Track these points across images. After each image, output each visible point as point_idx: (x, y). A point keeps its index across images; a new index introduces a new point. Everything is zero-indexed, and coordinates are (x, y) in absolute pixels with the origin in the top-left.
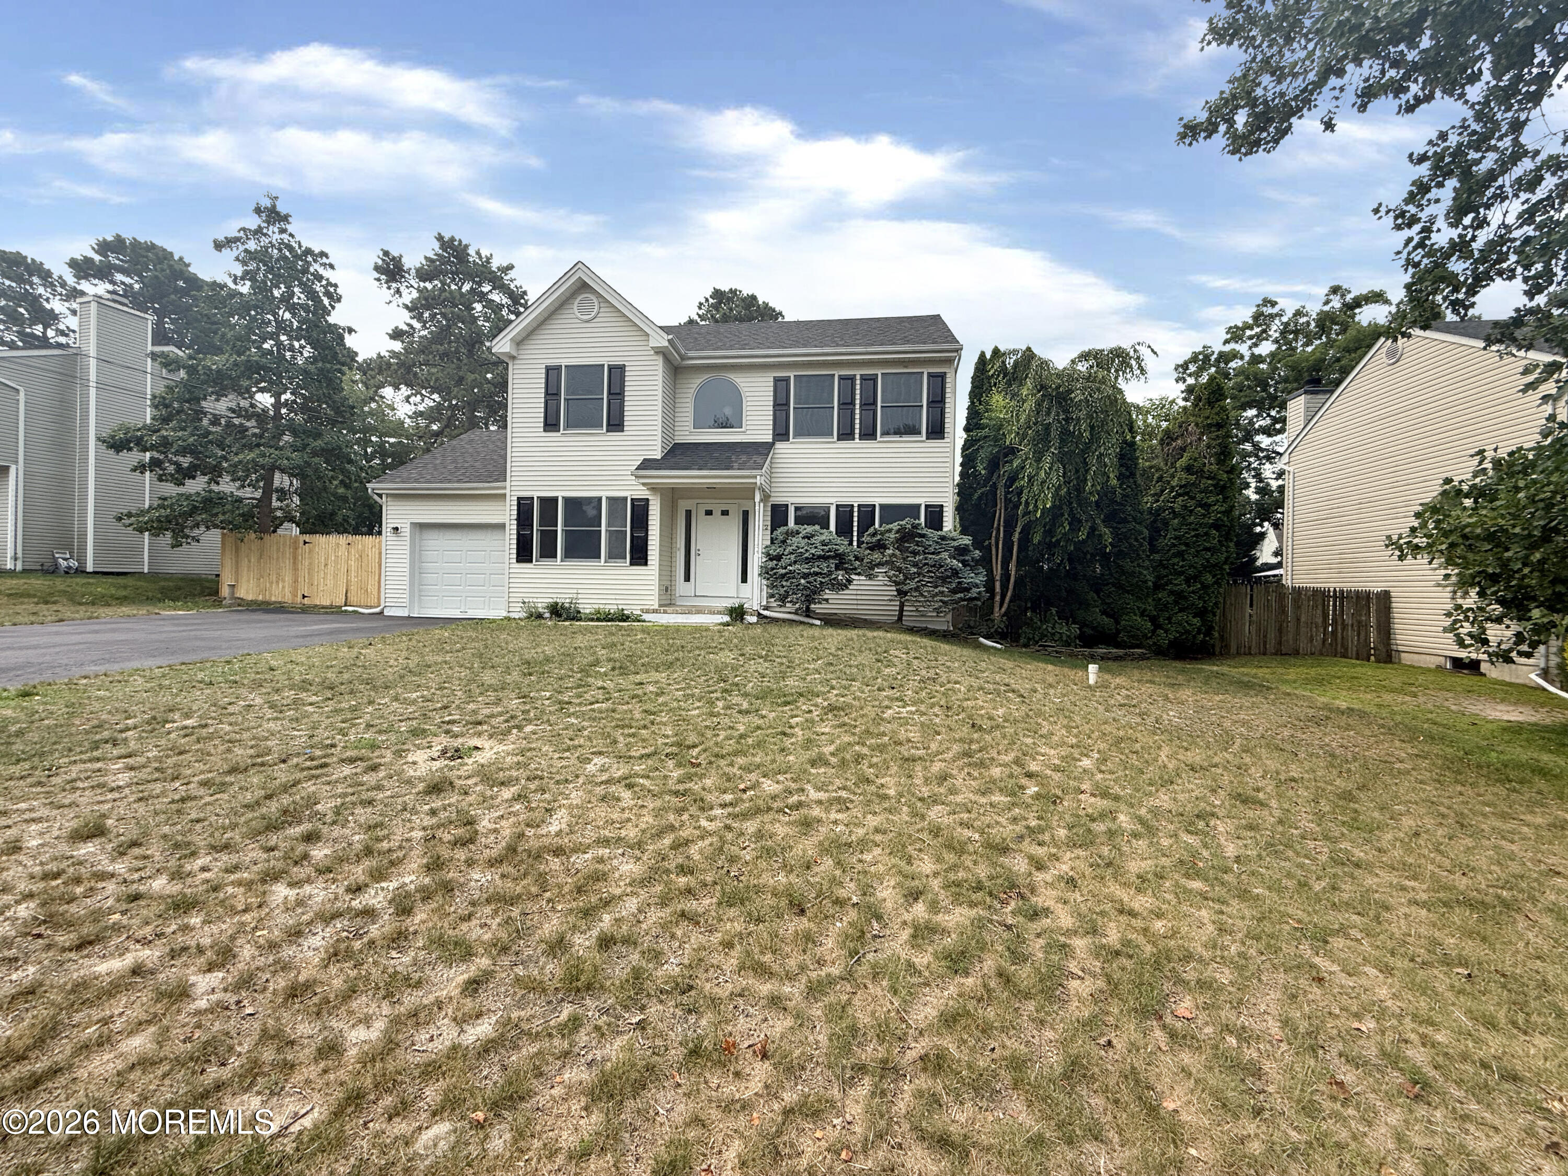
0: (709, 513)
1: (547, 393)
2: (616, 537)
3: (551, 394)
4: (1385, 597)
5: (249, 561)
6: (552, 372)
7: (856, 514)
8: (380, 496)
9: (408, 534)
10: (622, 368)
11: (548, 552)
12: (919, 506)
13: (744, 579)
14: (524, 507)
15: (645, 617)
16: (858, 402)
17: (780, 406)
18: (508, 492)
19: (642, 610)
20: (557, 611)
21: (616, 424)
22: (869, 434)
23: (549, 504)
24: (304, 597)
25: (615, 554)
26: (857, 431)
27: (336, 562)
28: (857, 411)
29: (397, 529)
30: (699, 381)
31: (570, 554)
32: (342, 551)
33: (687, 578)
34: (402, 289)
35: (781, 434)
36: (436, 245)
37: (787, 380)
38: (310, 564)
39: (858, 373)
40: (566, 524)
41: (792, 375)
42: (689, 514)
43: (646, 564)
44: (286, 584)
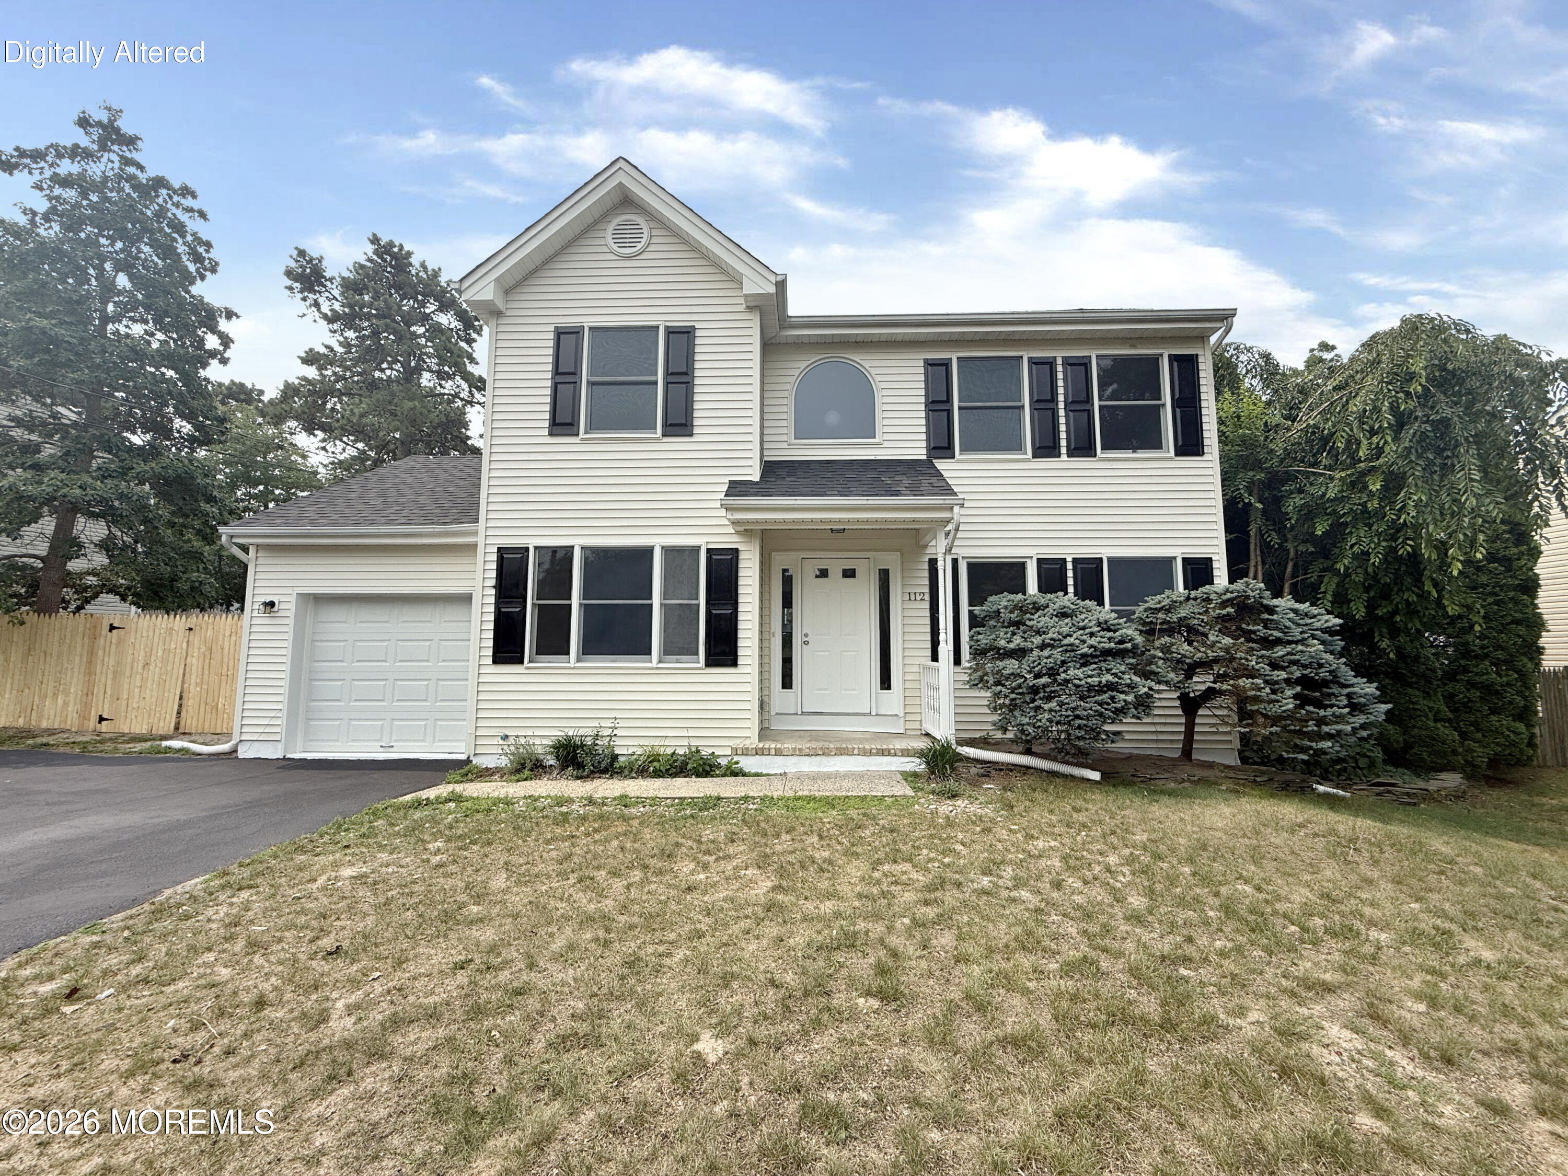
0: (824, 574)
1: (556, 372)
2: (679, 619)
3: (564, 373)
6: (566, 338)
7: (1070, 574)
8: (245, 549)
9: (292, 614)
10: (688, 333)
11: (553, 643)
12: (1170, 561)
13: (886, 683)
14: (510, 564)
16: (1061, 398)
17: (937, 403)
18: (480, 540)
19: (735, 751)
20: (566, 754)
21: (680, 424)
22: (1082, 447)
23: (556, 559)
24: (101, 719)
25: (678, 646)
26: (1063, 443)
27: (165, 660)
28: (1062, 413)
29: (272, 604)
30: (803, 365)
31: (591, 647)
32: (178, 641)
33: (787, 683)
34: (321, 300)
35: (941, 447)
36: (370, 249)
37: (946, 364)
38: (118, 663)
39: (1059, 354)
40: (586, 594)
41: (954, 356)
42: (787, 575)
43: (734, 663)
44: (72, 698)
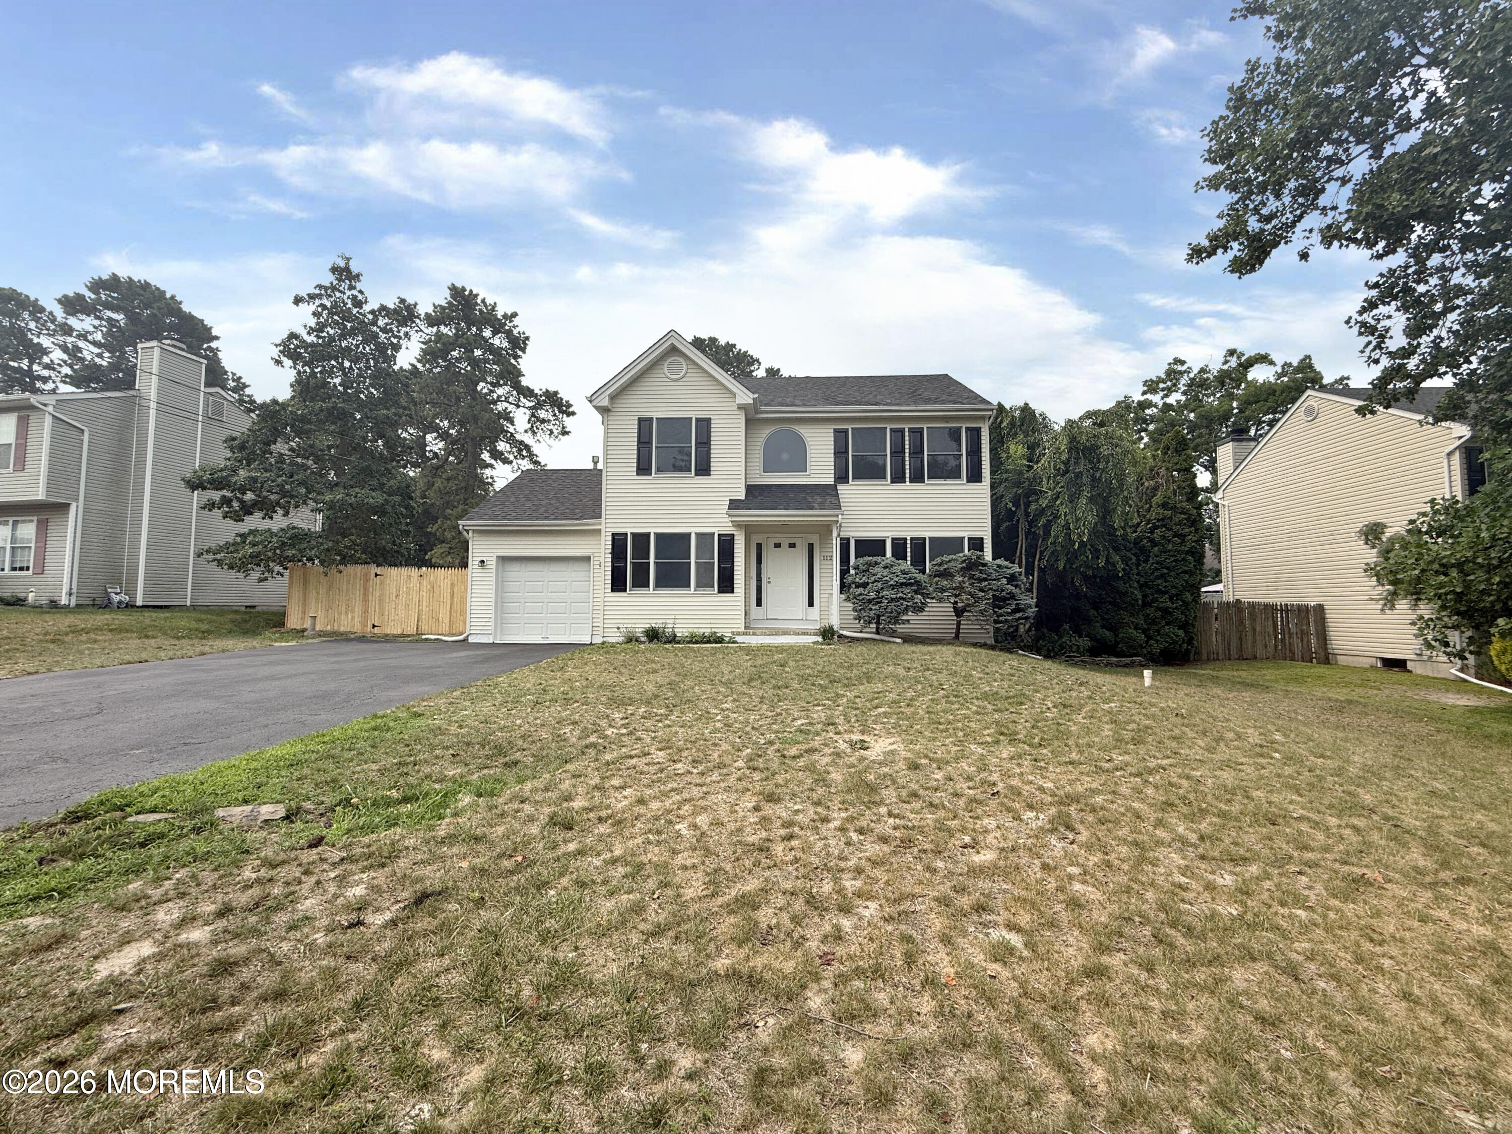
0: (778, 545)
1: (639, 442)
2: (704, 570)
3: (644, 442)
4: (1320, 609)
5: (318, 593)
6: (644, 424)
7: (909, 546)
8: (467, 531)
9: (494, 567)
10: (708, 421)
11: (641, 581)
12: (962, 539)
13: (811, 604)
14: (618, 542)
16: (907, 451)
17: (840, 452)
18: (602, 527)
19: (733, 633)
20: (653, 635)
21: (704, 469)
22: (917, 478)
23: (641, 539)
24: (374, 626)
25: (704, 583)
26: (907, 475)
27: (408, 593)
28: (907, 459)
29: (483, 562)
30: (768, 431)
31: (659, 584)
32: (414, 583)
33: (759, 603)
35: (842, 477)
37: (846, 432)
38: (381, 595)
39: (907, 427)
40: (657, 557)
41: (849, 427)
42: (759, 546)
43: (732, 591)
44: (356, 615)
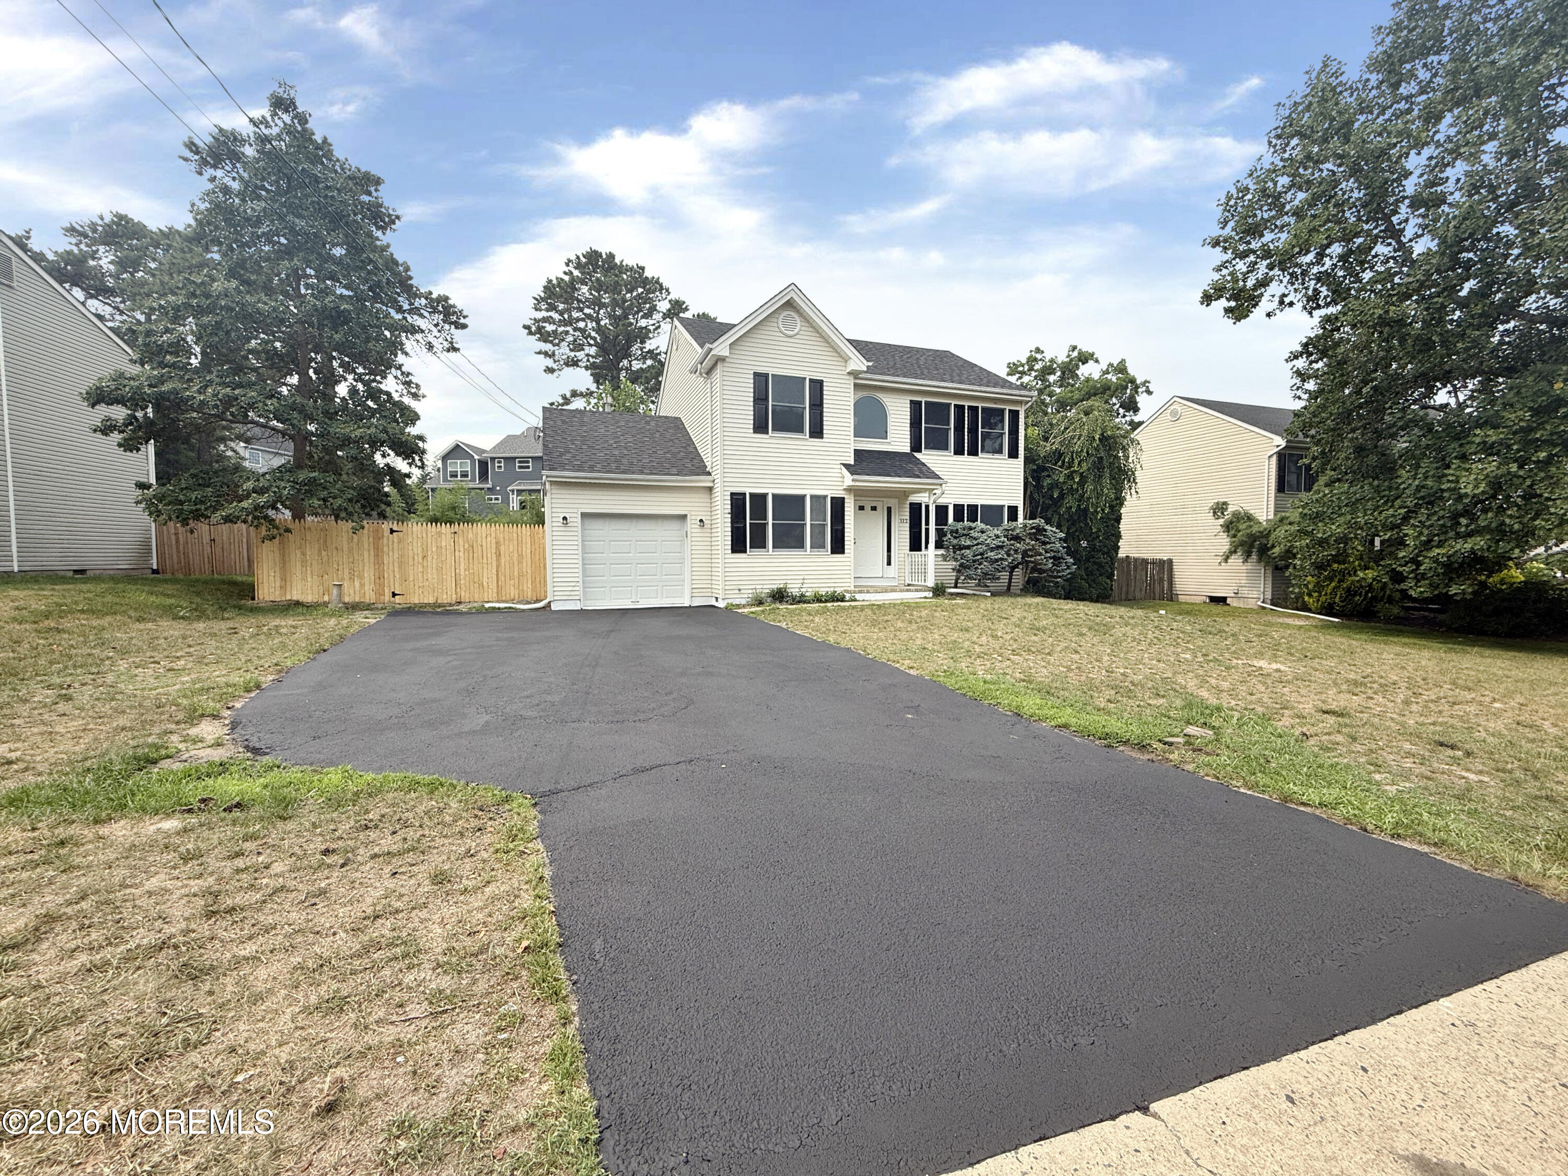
0: (864, 508)
1: (755, 398)
2: (818, 531)
3: (760, 399)
4: (1170, 562)
5: (304, 554)
6: (761, 379)
7: (966, 512)
9: (579, 524)
10: (821, 383)
11: (759, 542)
12: (1003, 506)
13: (889, 563)
14: (737, 501)
15: (858, 596)
16: (967, 426)
17: (915, 423)
18: (716, 486)
19: (845, 592)
20: (779, 596)
21: (817, 432)
22: (973, 452)
23: (759, 500)
24: (394, 595)
25: (818, 544)
26: (966, 448)
27: (439, 554)
28: (967, 434)
29: (564, 518)
31: (777, 545)
32: (446, 542)
35: (916, 447)
37: (919, 404)
38: (401, 556)
39: (966, 404)
40: (774, 518)
41: (922, 400)
43: (843, 552)
44: (366, 581)
